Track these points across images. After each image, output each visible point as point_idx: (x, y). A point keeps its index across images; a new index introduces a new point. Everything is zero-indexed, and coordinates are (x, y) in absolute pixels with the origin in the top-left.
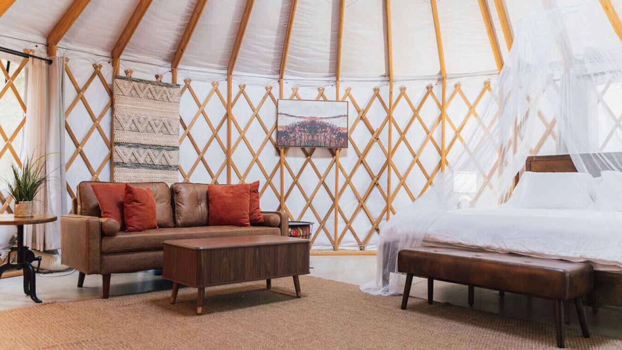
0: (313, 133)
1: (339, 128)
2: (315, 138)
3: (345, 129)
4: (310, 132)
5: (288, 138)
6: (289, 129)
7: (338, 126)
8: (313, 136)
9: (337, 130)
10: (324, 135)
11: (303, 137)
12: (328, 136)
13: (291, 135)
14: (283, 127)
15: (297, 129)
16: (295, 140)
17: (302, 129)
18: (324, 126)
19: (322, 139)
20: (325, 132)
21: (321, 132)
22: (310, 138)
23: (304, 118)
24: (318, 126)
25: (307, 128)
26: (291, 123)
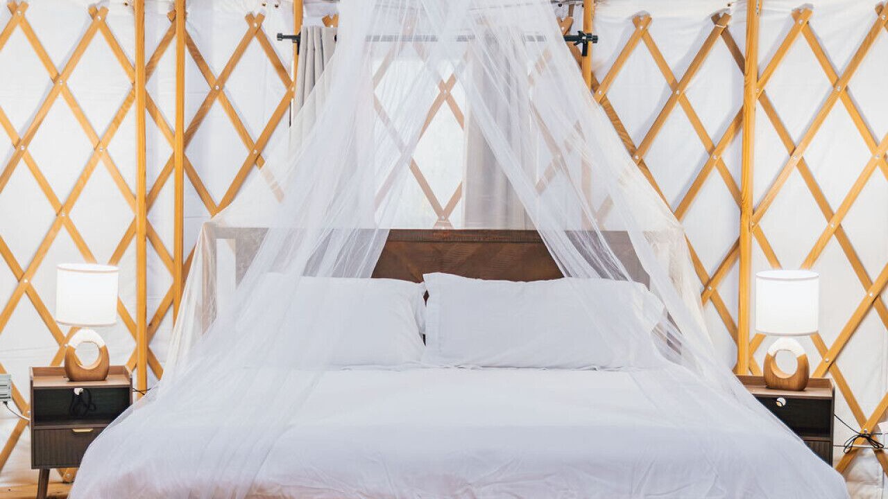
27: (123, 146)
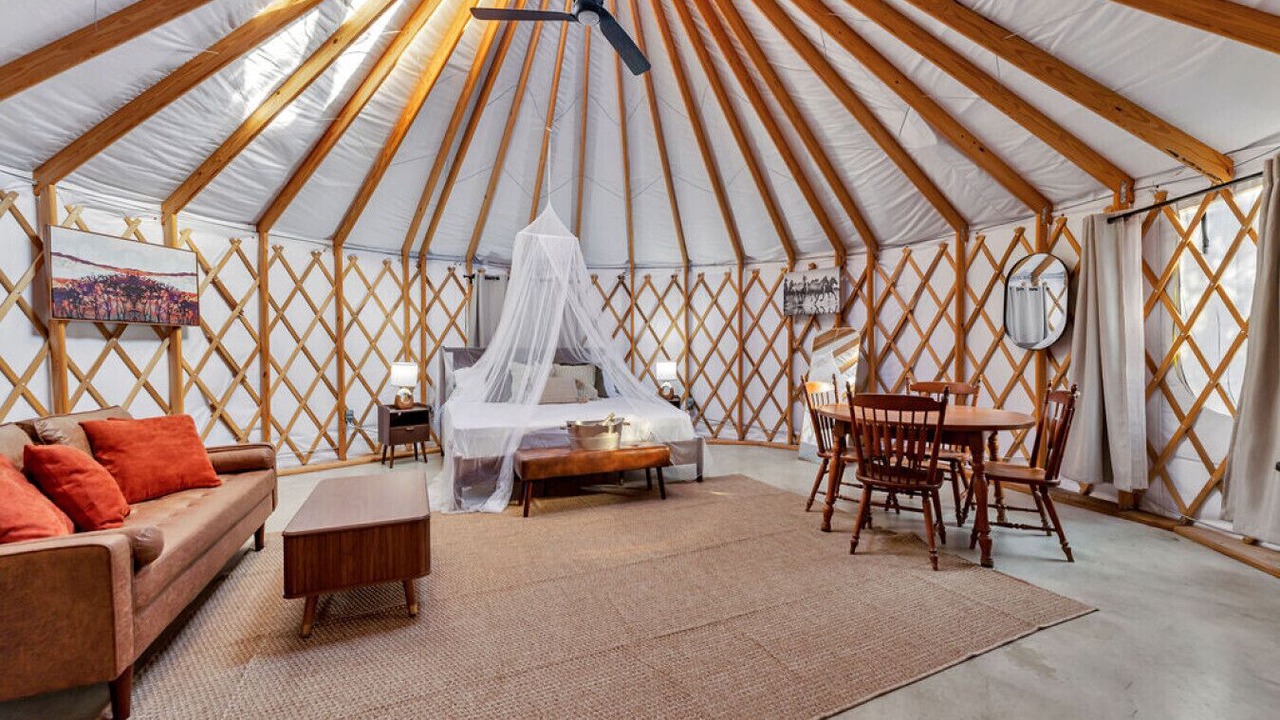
0: (134, 297)
1: (184, 293)
2: (139, 306)
3: (194, 295)
4: (129, 296)
5: (80, 303)
6: (80, 286)
7: (181, 290)
8: (134, 304)
9: (180, 296)
10: (157, 303)
11: (114, 305)
12: (164, 306)
13: (86, 299)
14: (66, 280)
15: (99, 288)
16: (96, 308)
17: (111, 289)
18: (154, 287)
19: (153, 310)
20: (158, 297)
21: (150, 298)
22: (129, 305)
23: (116, 269)
24: (143, 287)
25: (123, 289)
26: (84, 275)
27: (399, 317)
